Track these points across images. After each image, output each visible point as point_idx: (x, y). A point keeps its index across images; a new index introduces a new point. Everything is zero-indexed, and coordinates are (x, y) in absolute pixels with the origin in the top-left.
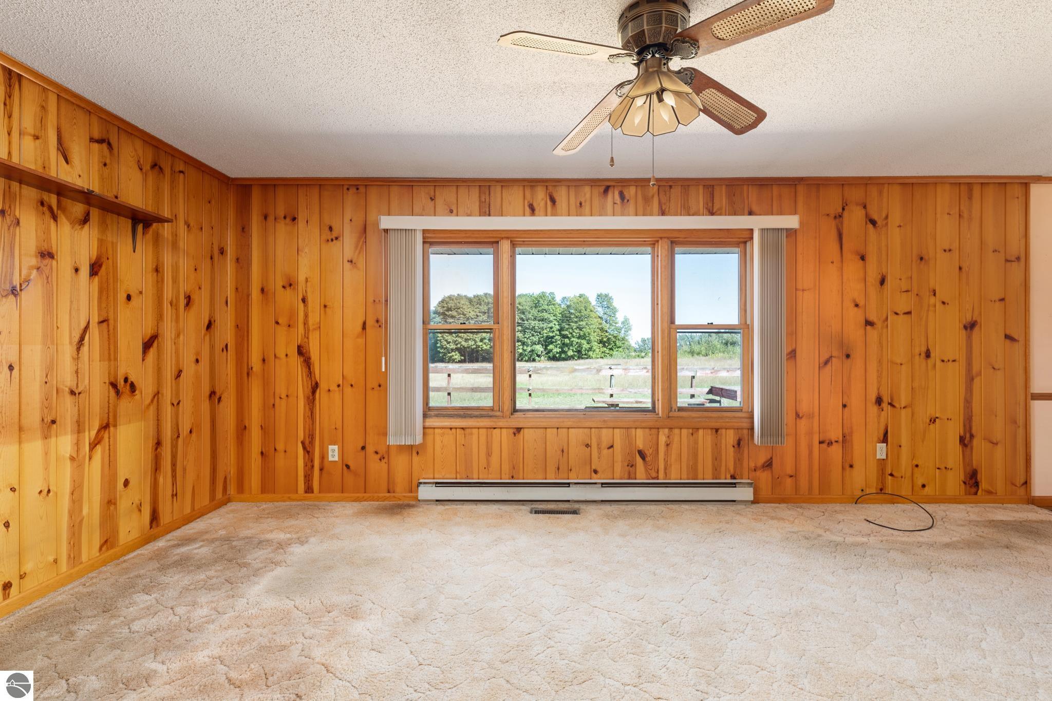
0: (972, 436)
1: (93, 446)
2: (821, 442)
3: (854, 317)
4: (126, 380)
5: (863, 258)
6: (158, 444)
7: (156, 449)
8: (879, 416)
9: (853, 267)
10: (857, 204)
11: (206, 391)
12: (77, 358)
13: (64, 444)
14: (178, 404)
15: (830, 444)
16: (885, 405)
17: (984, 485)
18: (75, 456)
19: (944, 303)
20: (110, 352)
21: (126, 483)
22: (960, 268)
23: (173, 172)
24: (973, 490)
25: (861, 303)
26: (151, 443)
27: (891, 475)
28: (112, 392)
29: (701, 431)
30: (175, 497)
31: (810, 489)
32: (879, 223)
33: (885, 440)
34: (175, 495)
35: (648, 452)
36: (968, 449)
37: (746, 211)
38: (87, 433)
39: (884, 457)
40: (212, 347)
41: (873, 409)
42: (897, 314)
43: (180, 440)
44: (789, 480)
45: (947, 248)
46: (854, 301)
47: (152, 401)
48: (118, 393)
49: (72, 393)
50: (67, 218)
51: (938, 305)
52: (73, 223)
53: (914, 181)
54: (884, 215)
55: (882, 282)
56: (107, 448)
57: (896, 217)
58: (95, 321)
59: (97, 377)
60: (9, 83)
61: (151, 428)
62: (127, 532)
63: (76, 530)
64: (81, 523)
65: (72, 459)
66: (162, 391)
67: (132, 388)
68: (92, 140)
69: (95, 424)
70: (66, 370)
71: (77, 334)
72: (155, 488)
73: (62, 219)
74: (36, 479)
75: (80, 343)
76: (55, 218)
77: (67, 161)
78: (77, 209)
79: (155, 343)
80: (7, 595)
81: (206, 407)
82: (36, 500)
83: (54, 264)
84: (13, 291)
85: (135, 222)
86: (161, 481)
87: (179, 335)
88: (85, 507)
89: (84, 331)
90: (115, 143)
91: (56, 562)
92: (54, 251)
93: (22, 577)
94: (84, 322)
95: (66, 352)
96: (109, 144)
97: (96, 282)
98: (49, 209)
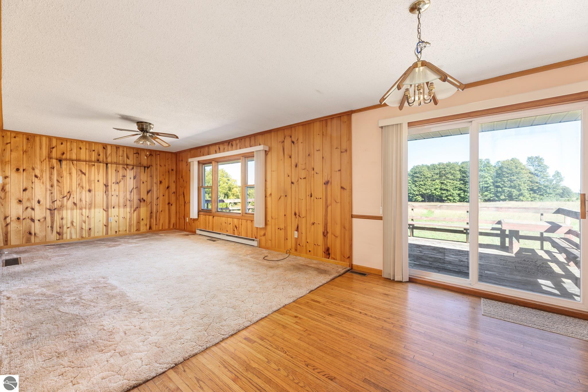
0: (327, 233)
1: (134, 211)
2: (278, 229)
3: (289, 180)
4: (142, 199)
5: (290, 157)
6: (151, 213)
8: (295, 220)
9: (287, 160)
10: (288, 136)
11: (167, 202)
12: (130, 195)
13: (128, 209)
14: (158, 205)
15: (281, 229)
16: (297, 216)
17: (332, 255)
19: (317, 173)
20: (139, 193)
21: (142, 219)
22: (323, 158)
23: (156, 155)
24: (328, 256)
25: (290, 175)
26: (149, 212)
27: (299, 245)
28: (139, 201)
29: (248, 221)
31: (275, 246)
32: (295, 142)
33: (297, 230)
34: (156, 224)
35: (237, 226)
36: (326, 238)
37: (259, 145)
38: (133, 209)
39: (297, 237)
40: (169, 193)
41: (293, 216)
42: (301, 179)
43: (158, 213)
44: (270, 241)
45: (318, 150)
46: (288, 174)
47: (149, 204)
48: (140, 201)
49: (129, 201)
51: (315, 174)
52: (130, 170)
53: (305, 123)
54: (297, 139)
55: (296, 166)
56: (138, 211)
57: (300, 140)
58: (135, 187)
59: (135, 198)
60: (117, 149)
61: (149, 209)
62: (143, 229)
63: (130, 226)
64: (131, 225)
65: (129, 213)
66: (152, 201)
67: (144, 201)
68: (134, 154)
69: (135, 207)
70: (128, 196)
71: (130, 190)
72: (150, 221)
73: (128, 169)
74: (122, 215)
75: (131, 192)
76: (126, 170)
77: (128, 159)
78: (131, 167)
79: (151, 192)
80: (116, 233)
81: (167, 206)
82: (122, 219)
83: (126, 178)
84: (117, 183)
85: (145, 167)
86: (152, 220)
87: (158, 190)
88: (132, 222)
89: (132, 189)
90: (139, 153)
91: (126, 230)
92: (126, 175)
93: (119, 231)
94: (132, 188)
95: (128, 193)
96: (138, 153)
97: (135, 180)
98: (125, 168)
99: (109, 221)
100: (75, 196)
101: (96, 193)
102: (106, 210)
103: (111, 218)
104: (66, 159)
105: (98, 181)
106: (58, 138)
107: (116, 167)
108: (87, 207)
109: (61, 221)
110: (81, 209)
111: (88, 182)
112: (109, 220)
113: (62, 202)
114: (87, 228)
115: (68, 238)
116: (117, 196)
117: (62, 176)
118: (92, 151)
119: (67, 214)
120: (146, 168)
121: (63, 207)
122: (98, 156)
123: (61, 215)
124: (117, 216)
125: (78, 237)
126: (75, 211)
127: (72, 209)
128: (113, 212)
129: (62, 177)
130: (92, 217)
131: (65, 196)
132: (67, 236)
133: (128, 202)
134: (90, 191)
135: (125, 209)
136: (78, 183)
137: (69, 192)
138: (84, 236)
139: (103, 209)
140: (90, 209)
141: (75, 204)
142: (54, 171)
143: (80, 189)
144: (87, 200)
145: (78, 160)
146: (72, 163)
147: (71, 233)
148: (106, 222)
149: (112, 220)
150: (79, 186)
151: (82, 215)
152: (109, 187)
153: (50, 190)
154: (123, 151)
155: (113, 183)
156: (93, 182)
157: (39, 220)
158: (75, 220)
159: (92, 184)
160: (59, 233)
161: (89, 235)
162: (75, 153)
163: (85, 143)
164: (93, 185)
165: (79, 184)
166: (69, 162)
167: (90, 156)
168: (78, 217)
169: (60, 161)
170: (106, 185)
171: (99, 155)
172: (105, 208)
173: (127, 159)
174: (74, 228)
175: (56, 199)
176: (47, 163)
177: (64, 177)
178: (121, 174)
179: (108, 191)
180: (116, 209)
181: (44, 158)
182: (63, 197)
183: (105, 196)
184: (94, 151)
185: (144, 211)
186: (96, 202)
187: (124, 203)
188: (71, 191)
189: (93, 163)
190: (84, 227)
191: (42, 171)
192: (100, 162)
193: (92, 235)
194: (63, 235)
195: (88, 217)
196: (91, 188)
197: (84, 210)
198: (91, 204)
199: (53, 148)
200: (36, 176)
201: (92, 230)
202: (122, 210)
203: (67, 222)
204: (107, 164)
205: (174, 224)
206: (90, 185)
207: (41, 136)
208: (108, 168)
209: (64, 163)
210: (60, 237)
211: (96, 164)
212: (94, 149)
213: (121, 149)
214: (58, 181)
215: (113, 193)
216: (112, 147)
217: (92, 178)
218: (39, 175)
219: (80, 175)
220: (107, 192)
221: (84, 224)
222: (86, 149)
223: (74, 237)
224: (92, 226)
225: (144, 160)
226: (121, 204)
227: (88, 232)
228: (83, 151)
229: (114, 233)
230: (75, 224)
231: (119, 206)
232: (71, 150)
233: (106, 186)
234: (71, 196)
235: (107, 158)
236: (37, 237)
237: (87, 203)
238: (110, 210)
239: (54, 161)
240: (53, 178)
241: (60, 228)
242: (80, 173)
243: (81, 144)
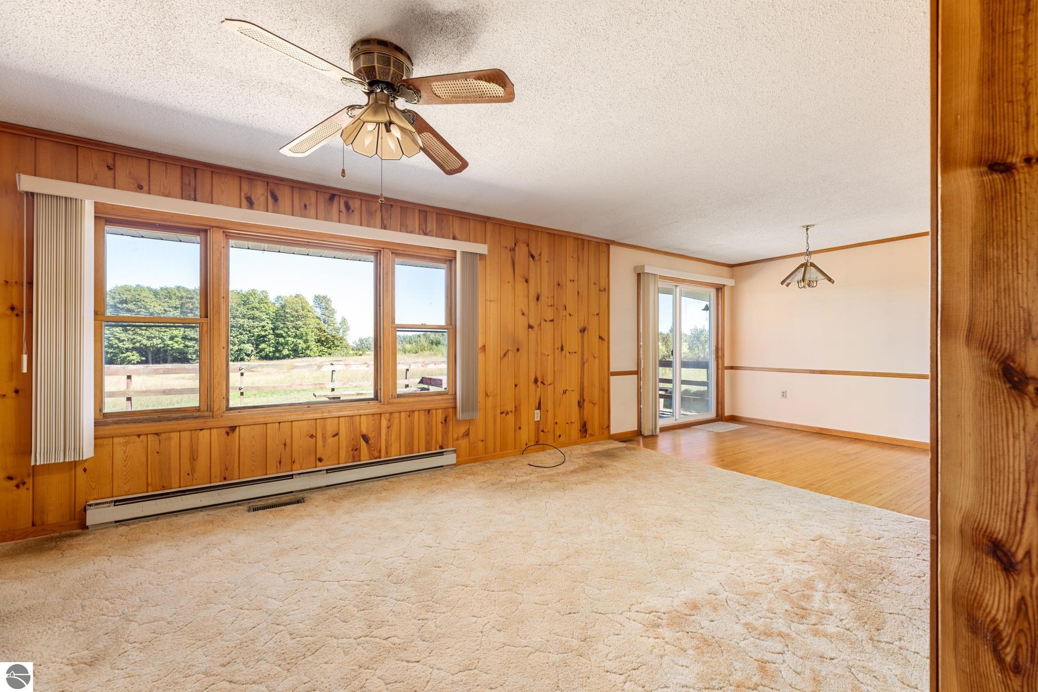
0: (584, 400)
2: (502, 413)
3: (522, 322)
5: (527, 281)
8: (536, 391)
9: (521, 286)
10: (524, 243)
15: (507, 413)
16: (539, 383)
17: (589, 431)
19: (570, 315)
22: (578, 293)
24: (585, 435)
25: (526, 313)
27: (543, 431)
29: (416, 414)
31: (495, 448)
32: (537, 257)
33: (539, 408)
35: (371, 436)
36: (582, 409)
37: (451, 236)
39: (539, 419)
41: (533, 386)
42: (546, 321)
44: (481, 443)
45: (572, 279)
46: (522, 311)
51: (568, 316)
53: (555, 232)
54: (539, 253)
55: (538, 299)
57: (545, 257)
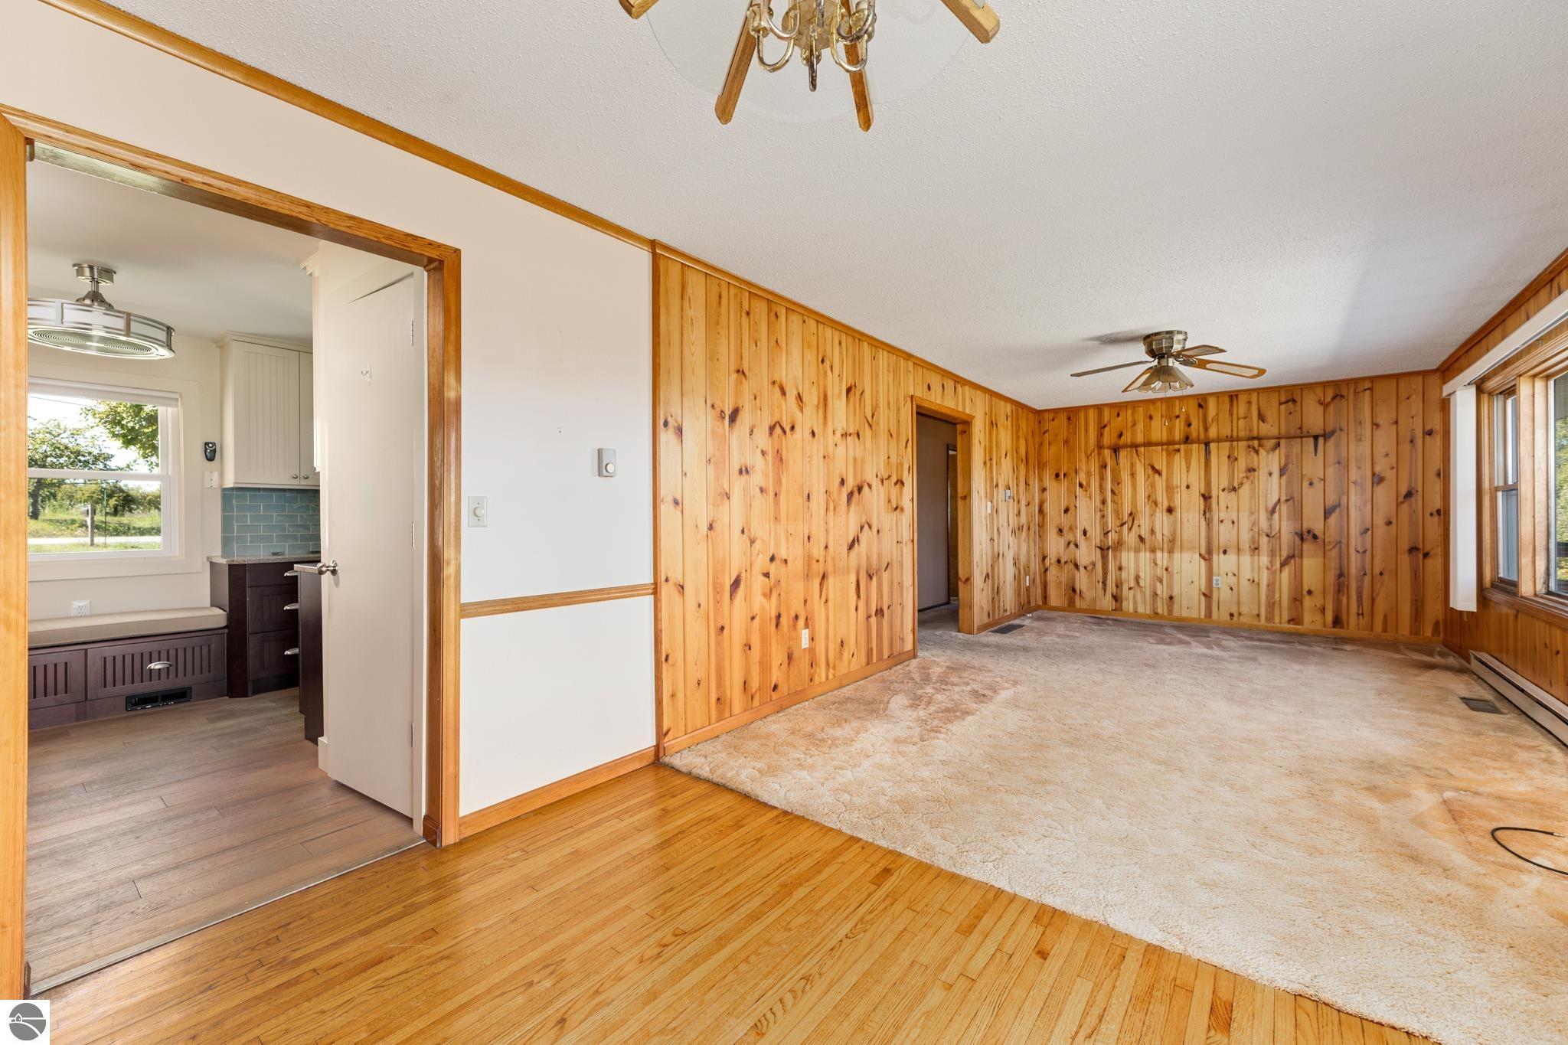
1: (1282, 565)
4: (1309, 532)
6: (1341, 575)
7: (1339, 578)
12: (1270, 519)
13: (1265, 560)
14: (1365, 552)
18: (1270, 567)
20: (1298, 514)
21: (1310, 592)
23: (1356, 393)
26: (1334, 574)
28: (1298, 540)
30: (1361, 617)
34: (1360, 614)
38: (1278, 558)
40: (1413, 513)
43: (1368, 578)
47: (1334, 547)
48: (1302, 539)
49: (1268, 536)
50: (1264, 449)
52: (1268, 452)
56: (1293, 567)
58: (1283, 498)
59: (1286, 528)
60: (1231, 402)
61: (1333, 563)
62: (1311, 621)
63: (1271, 605)
64: (1274, 603)
65: (1268, 568)
66: (1345, 541)
67: (1315, 537)
68: (1280, 404)
69: (1285, 554)
70: (1264, 523)
71: (1270, 505)
72: (1338, 603)
73: (1261, 451)
74: (1246, 573)
75: (1273, 511)
76: (1257, 452)
77: (1263, 422)
78: (1271, 443)
79: (1337, 511)
80: (1232, 619)
81: (1405, 561)
82: (1247, 582)
83: (1256, 473)
84: (1234, 489)
85: (1316, 438)
86: (1345, 600)
87: (1365, 504)
88: (1277, 596)
89: (1276, 505)
90: (1298, 398)
91: (1258, 615)
92: (1256, 467)
93: (1240, 614)
94: (1275, 499)
95: (1263, 517)
96: (1294, 401)
97: (1284, 478)
98: (1254, 448)
99: (1214, 585)
100: (1142, 523)
101: (1185, 515)
102: (1207, 557)
103: (1219, 578)
104: (1125, 446)
105: (1188, 487)
106: (1112, 406)
107: (1231, 448)
108: (1165, 546)
109: (1118, 573)
110: (1153, 551)
111: (1167, 491)
112: (1214, 582)
113: (1120, 533)
114: (1166, 596)
115: (1131, 610)
116: (1233, 522)
117: (1119, 481)
118: (1173, 419)
119: (1127, 558)
120: (1321, 440)
121: (1121, 545)
122: (1186, 428)
123: (1118, 560)
124: (1234, 575)
125: (1148, 612)
126: (1142, 554)
127: (1137, 551)
128: (1224, 563)
129: (1118, 484)
130: (1175, 571)
131: (1124, 521)
132: (1128, 606)
133: (1264, 540)
134: (1170, 510)
135: (1256, 557)
136: (1147, 494)
137: (1131, 514)
138: (1160, 611)
139: (1200, 555)
140: (1171, 551)
141: (1142, 539)
142: (1106, 472)
143: (1151, 506)
144: (1166, 533)
145: (1148, 444)
146: (1137, 451)
147: (1135, 602)
148: (1206, 588)
149: (1221, 582)
150: (1149, 500)
151: (1156, 564)
152: (1214, 501)
153: (1101, 511)
154: (1250, 403)
155: (1224, 490)
156: (1176, 490)
157: (1085, 568)
158: (1142, 575)
159: (1176, 494)
160: (1115, 598)
161: (1170, 611)
162: (1141, 431)
163: (1159, 404)
164: (1177, 497)
165: (1149, 496)
166: (1131, 451)
167: (1171, 430)
168: (1148, 568)
169: (1116, 450)
170: (1207, 495)
171: (1189, 425)
172: (1203, 552)
173: (1260, 421)
174: (1141, 591)
175: (1109, 529)
176: (1097, 457)
177: (1123, 483)
178: (1242, 465)
179: (1210, 510)
180: (1231, 558)
181: (1092, 449)
182: (1122, 525)
183: (1203, 523)
184: (1178, 417)
185: (1312, 566)
186: (1185, 537)
187: (1254, 542)
188: (1134, 511)
189: (1177, 447)
190: (1159, 592)
191: (1089, 474)
192: (1192, 443)
193: (1176, 613)
194: (1122, 602)
195: (1166, 569)
196: (1172, 505)
197: (1159, 554)
198: (1172, 541)
199: (1105, 427)
200: (1081, 485)
201: (1176, 600)
202: (1246, 559)
203: (1128, 577)
204: (1207, 444)
205: (1437, 622)
206: (1170, 498)
207: (1086, 408)
208: (1210, 453)
209: (1123, 453)
210: (1118, 605)
211: (1182, 447)
212: (1177, 414)
213: (1243, 399)
214: (1113, 492)
215: (1222, 516)
216: (1220, 399)
217: (1176, 481)
218: (1084, 483)
219: (1151, 477)
220: (1207, 514)
221: (1158, 584)
222: (1162, 416)
223: (1141, 610)
224: (1176, 592)
225: (1314, 417)
226: (1245, 543)
227: (1167, 604)
228: (1156, 423)
229: (1226, 617)
230: (1142, 583)
231: (1239, 549)
232: (1134, 425)
233: (1206, 498)
234: (1135, 522)
235: (1206, 429)
236: (1083, 598)
237: (1165, 538)
238: (1215, 557)
239: (1107, 453)
240: (1104, 485)
241: (1117, 586)
242: (1150, 471)
243: (1151, 407)
